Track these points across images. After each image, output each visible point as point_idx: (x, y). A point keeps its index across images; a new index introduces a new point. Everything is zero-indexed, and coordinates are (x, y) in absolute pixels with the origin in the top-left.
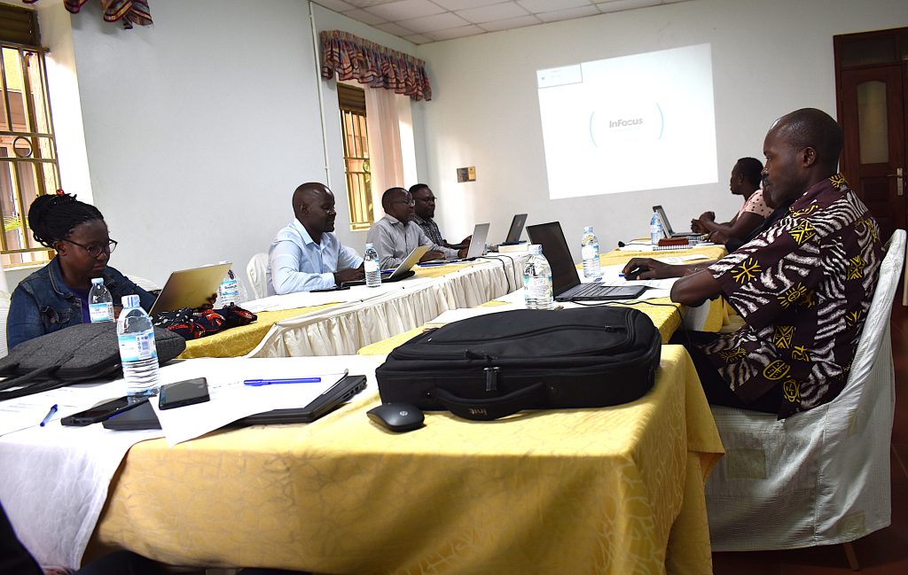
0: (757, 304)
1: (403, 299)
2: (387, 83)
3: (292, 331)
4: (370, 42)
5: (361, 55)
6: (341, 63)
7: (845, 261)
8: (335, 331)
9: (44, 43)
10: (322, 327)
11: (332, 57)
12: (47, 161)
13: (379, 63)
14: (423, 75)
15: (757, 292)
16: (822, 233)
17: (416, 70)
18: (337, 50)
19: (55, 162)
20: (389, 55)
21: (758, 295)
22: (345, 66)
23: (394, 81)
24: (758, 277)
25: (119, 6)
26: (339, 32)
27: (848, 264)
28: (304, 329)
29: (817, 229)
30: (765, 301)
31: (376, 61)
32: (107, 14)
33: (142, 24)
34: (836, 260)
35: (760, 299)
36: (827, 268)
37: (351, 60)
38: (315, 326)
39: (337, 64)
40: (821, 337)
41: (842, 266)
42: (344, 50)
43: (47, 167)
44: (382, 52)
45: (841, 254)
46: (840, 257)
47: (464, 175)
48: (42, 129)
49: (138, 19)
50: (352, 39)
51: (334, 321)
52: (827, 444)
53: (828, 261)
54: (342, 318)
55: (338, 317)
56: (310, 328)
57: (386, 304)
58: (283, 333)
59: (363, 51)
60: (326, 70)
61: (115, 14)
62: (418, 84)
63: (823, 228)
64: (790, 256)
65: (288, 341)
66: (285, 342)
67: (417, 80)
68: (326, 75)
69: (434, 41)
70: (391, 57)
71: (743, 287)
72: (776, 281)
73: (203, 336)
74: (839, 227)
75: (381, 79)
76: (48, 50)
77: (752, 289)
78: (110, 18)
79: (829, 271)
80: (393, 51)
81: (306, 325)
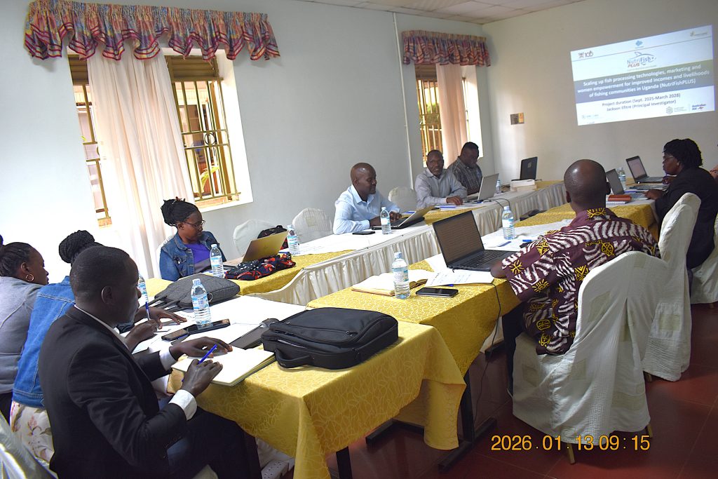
0: (523, 289)
1: (400, 244)
2: (453, 59)
3: (314, 272)
4: (439, 33)
5: (431, 44)
6: (415, 53)
7: (571, 269)
8: (345, 269)
9: (221, 74)
10: (335, 268)
11: (409, 49)
12: (225, 145)
13: (446, 47)
14: (484, 48)
15: (523, 281)
16: (554, 249)
17: (477, 45)
18: (412, 44)
19: (228, 145)
20: (455, 38)
21: (523, 283)
22: (418, 55)
23: (458, 58)
24: (523, 272)
25: (259, 50)
26: (413, 31)
27: (573, 271)
28: (322, 270)
29: (551, 247)
30: (526, 287)
31: (444, 45)
32: (252, 56)
33: (275, 57)
34: (564, 268)
35: (524, 286)
36: (559, 272)
37: (422, 50)
38: (331, 267)
39: (412, 54)
40: (562, 311)
41: (568, 272)
42: (417, 44)
43: (226, 148)
44: (449, 38)
45: (568, 264)
46: (567, 266)
47: (515, 119)
48: (222, 127)
49: (272, 55)
50: (424, 34)
51: (344, 263)
52: (555, 378)
53: (560, 267)
54: (351, 261)
55: (348, 261)
56: (326, 269)
57: (386, 248)
58: (308, 275)
59: (433, 41)
60: (405, 59)
61: (257, 55)
62: (479, 56)
63: (555, 246)
64: (537, 263)
65: (311, 277)
66: (309, 278)
67: (478, 53)
68: (405, 62)
69: (494, 21)
70: (456, 41)
71: (516, 277)
72: (533, 276)
73: (260, 278)
74: (568, 246)
75: (448, 58)
76: (222, 79)
77: (520, 278)
78: (254, 58)
79: (560, 275)
80: (458, 35)
81: (324, 267)
